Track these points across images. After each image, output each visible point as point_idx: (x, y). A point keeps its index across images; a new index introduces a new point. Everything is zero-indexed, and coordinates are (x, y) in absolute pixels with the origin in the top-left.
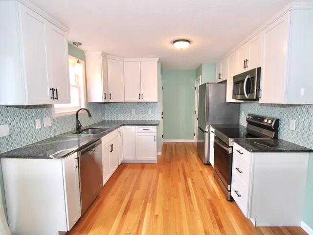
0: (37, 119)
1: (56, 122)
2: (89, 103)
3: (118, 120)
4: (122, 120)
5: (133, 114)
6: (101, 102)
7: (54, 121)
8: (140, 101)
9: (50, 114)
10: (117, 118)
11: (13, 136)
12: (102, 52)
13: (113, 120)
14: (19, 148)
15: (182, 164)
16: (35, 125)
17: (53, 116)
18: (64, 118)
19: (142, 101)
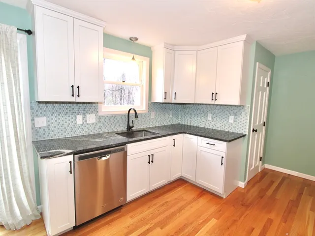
0: (78, 114)
1: (102, 120)
2: (152, 103)
3: (192, 125)
4: (195, 125)
5: (209, 120)
6: (162, 102)
7: (100, 118)
8: (213, 102)
9: (96, 111)
10: (191, 123)
11: (51, 128)
12: (165, 43)
13: (186, 124)
14: (56, 139)
15: (270, 221)
16: (75, 120)
17: (100, 114)
18: (114, 117)
19: (217, 103)
